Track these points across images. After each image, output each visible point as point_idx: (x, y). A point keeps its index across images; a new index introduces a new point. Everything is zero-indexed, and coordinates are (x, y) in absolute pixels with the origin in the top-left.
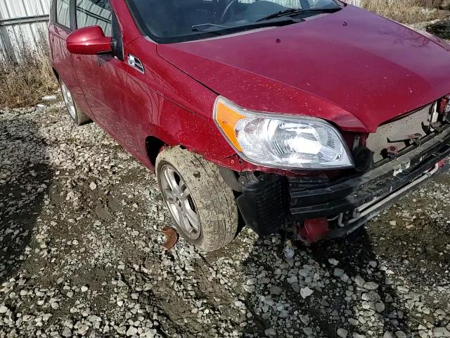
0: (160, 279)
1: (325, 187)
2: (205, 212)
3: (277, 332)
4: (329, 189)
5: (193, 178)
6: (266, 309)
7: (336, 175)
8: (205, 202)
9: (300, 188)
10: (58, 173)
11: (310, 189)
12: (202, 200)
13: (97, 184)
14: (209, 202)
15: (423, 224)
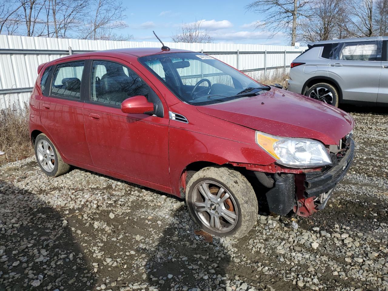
0: (220, 259)
1: (321, 176)
2: (246, 205)
3: (314, 268)
4: (322, 177)
5: (234, 184)
6: (300, 259)
7: (326, 168)
8: (245, 199)
9: (311, 177)
10: (67, 212)
11: (315, 178)
12: (243, 198)
13: (114, 214)
14: (247, 199)
15: (345, 203)
